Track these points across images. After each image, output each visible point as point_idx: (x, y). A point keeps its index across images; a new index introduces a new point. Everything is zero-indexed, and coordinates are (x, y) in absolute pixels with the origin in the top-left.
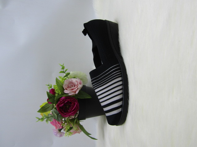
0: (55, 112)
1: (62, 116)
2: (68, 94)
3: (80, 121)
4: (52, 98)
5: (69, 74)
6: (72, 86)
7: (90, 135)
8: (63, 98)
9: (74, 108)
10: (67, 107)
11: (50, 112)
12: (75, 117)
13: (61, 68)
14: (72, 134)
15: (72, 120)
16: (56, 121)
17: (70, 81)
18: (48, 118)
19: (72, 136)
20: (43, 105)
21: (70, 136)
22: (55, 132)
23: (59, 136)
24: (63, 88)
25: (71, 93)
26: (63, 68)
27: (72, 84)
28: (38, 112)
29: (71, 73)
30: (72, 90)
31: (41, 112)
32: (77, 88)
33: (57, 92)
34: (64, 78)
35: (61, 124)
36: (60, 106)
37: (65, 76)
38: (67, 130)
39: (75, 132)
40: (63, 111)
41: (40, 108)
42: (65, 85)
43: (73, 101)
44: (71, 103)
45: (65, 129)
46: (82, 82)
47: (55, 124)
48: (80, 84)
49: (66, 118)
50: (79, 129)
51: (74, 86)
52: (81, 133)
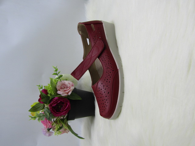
0: (47, 112)
1: (54, 116)
2: (60, 94)
3: (69, 121)
4: (44, 98)
5: (61, 76)
6: (65, 88)
9: (66, 108)
10: (59, 107)
11: (41, 112)
12: (64, 118)
15: (63, 120)
16: (46, 120)
17: (62, 83)
18: (40, 116)
20: (34, 105)
21: (59, 135)
22: (45, 131)
23: (48, 135)
24: (57, 89)
25: (64, 94)
26: (56, 71)
28: (30, 110)
29: (63, 75)
30: (65, 91)
31: (32, 112)
32: (70, 90)
33: (49, 92)
34: (56, 80)
35: (51, 123)
36: (53, 106)
37: (58, 78)
38: (57, 129)
39: (64, 132)
40: (55, 111)
41: (31, 107)
42: (59, 86)
43: (66, 101)
44: (63, 103)
45: (55, 128)
46: (74, 85)
47: (45, 123)
48: (72, 86)
51: (67, 88)
52: (68, 133)
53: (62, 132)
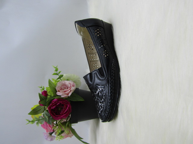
0: (46, 115)
1: (54, 119)
2: (60, 96)
3: (72, 124)
4: (44, 100)
5: (62, 76)
6: (65, 88)
7: (81, 140)
8: (55, 100)
9: (66, 111)
10: (59, 109)
11: (41, 115)
12: (67, 120)
13: (55, 70)
14: (63, 137)
15: (64, 124)
16: (47, 124)
17: (63, 83)
18: (39, 120)
19: (63, 140)
20: (34, 107)
21: (61, 140)
22: (46, 135)
23: (49, 139)
24: (56, 90)
25: (64, 95)
26: (56, 70)
27: (65, 86)
28: (30, 113)
29: (64, 75)
30: (65, 92)
31: (32, 115)
32: (70, 90)
33: (49, 94)
34: (57, 80)
35: (52, 127)
36: (52, 108)
37: (58, 79)
38: (58, 133)
39: (67, 136)
40: (55, 114)
41: (31, 110)
42: (58, 87)
43: (66, 103)
44: (63, 105)
45: (57, 133)
46: (75, 85)
47: (45, 127)
48: (73, 86)
49: (58, 121)
50: (70, 133)
51: (67, 88)
52: (72, 137)
53: (64, 137)
